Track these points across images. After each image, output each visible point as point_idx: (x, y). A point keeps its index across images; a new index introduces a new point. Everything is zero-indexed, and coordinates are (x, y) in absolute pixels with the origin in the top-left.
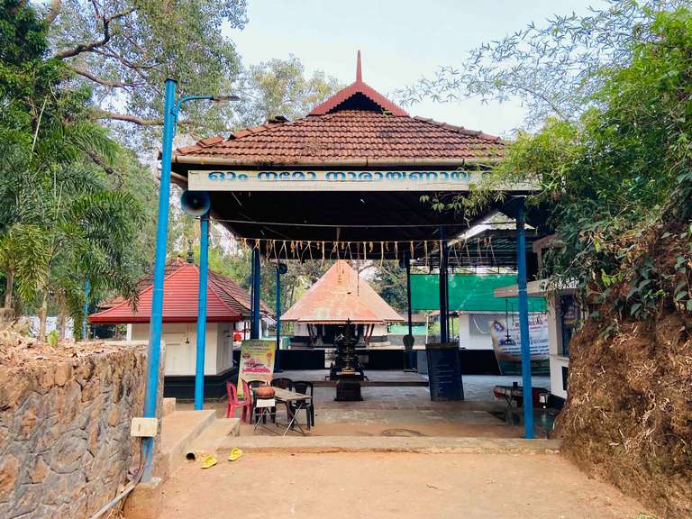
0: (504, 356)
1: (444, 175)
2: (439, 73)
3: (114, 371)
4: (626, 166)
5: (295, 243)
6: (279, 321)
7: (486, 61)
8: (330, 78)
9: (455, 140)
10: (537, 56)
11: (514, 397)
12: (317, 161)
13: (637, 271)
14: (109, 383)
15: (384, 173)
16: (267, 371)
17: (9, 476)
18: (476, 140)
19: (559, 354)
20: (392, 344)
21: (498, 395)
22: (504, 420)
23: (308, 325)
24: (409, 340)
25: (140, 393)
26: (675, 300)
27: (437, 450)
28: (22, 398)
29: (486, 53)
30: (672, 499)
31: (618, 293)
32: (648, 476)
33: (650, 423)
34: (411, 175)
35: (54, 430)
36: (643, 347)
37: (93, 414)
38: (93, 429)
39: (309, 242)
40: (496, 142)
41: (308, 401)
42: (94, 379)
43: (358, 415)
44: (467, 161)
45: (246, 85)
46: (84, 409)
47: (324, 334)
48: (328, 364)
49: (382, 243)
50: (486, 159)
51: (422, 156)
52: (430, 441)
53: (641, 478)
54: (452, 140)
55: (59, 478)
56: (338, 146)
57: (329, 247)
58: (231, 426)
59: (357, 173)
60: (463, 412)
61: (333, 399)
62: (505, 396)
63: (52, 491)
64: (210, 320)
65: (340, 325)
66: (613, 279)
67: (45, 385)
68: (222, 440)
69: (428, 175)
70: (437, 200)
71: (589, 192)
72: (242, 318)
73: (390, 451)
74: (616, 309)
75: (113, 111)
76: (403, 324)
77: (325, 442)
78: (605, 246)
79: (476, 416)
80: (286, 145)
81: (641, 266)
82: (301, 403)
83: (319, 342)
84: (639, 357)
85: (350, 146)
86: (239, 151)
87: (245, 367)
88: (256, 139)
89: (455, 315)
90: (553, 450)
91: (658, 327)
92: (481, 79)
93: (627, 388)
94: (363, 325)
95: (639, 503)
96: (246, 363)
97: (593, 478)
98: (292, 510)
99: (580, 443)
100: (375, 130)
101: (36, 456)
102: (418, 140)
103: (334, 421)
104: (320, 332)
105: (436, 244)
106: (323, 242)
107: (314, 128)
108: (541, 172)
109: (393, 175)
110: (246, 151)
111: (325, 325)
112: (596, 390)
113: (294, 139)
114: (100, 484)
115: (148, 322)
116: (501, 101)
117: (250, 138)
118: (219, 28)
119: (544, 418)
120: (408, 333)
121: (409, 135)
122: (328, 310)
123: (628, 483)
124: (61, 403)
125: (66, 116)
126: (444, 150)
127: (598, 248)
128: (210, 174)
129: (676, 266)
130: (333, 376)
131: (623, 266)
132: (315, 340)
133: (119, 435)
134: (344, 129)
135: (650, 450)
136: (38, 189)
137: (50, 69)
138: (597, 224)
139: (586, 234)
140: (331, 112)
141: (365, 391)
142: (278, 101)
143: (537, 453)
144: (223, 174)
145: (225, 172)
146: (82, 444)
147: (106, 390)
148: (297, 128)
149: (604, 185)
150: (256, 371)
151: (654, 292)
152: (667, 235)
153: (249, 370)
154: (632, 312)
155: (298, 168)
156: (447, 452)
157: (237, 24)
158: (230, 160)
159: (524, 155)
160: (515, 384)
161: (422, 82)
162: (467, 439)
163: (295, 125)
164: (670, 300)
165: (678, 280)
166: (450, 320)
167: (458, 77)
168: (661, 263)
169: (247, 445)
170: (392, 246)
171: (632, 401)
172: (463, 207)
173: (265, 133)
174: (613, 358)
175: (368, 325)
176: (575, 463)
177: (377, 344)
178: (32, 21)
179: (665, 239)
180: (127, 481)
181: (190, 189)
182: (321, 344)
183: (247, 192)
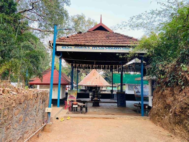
0: (137, 96)
1: (123, 49)
2: (122, 23)
3: (42, 96)
4: (169, 48)
5: (84, 65)
7: (134, 20)
8: (93, 20)
9: (126, 39)
10: (147, 19)
11: (139, 106)
12: (90, 44)
13: (170, 75)
14: (41, 99)
15: (107, 48)
16: (75, 98)
17: (21, 119)
18: (131, 39)
19: (151, 95)
20: (107, 92)
21: (135, 106)
22: (136, 112)
23: (85, 86)
24: (112, 91)
25: (47, 102)
26: (178, 82)
27: (119, 118)
28: (24, 101)
29: (134, 18)
30: (176, 130)
31: (165, 80)
32: (170, 125)
33: (171, 112)
34: (114, 48)
35: (30, 109)
36: (171, 94)
37: (37, 106)
38: (37, 110)
39: (87, 65)
40: (136, 40)
41: (86, 106)
42: (38, 98)
43: (98, 110)
44: (129, 45)
45: (70, 21)
46: (36, 105)
47: (89, 89)
48: (90, 97)
49: (106, 66)
50: (133, 45)
51: (117, 43)
52: (117, 116)
53: (168, 125)
54: (125, 39)
55: (30, 121)
56: (95, 40)
57: (92, 66)
58: (67, 111)
59: (100, 47)
60: (126, 110)
61: (92, 106)
62: (137, 106)
63: (29, 124)
64: (61, 84)
66: (164, 77)
67: (28, 99)
68: (65, 115)
69: (118, 48)
70: (120, 55)
71: (159, 54)
72: (68, 84)
73: (107, 118)
74: (165, 84)
75: (34, 28)
76: (110, 87)
77: (91, 116)
78: (162, 68)
79: (129, 111)
80: (82, 39)
81: (171, 74)
82: (84, 106)
83: (88, 91)
84: (170, 96)
85: (98, 40)
86: (70, 41)
87: (69, 97)
88: (74, 38)
89: (124, 85)
90: (148, 119)
91: (174, 89)
92: (133, 24)
93: (166, 104)
94: (100, 87)
95: (168, 132)
96: (69, 96)
97: (157, 126)
98: (84, 131)
99: (155, 117)
100: (105, 36)
101: (26, 115)
102: (116, 39)
103: (92, 111)
105: (120, 66)
106: (91, 65)
107: (89, 35)
108: (147, 49)
109: (109, 48)
110: (72, 41)
112: (159, 104)
113: (84, 38)
114: (38, 123)
115: (50, 85)
116: (138, 30)
117: (72, 37)
118: (63, 6)
119: (147, 112)
120: (112, 89)
121: (114, 37)
122: (91, 83)
123: (166, 127)
124: (31, 103)
125: (22, 29)
126: (123, 42)
127: (160, 69)
128: (62, 47)
129: (179, 74)
130: (92, 100)
131: (166, 74)
132: (87, 90)
133: (42, 112)
134: (97, 35)
135: (171, 118)
136: (18, 49)
137: (17, 16)
138: (161, 63)
139: (158, 65)
140: (93, 31)
142: (78, 26)
143: (144, 120)
144: (65, 47)
145: (66, 46)
146: (35, 113)
147: (40, 101)
148: (85, 35)
149: (163, 53)
150: (72, 98)
151: (174, 80)
152: (177, 66)
153: (70, 98)
154: (168, 85)
155: (85, 46)
156: (121, 119)
157: (68, 4)
158: (67, 43)
159: (143, 45)
160: (140, 103)
161: (118, 25)
162: (127, 116)
163: (84, 34)
164: (177, 82)
165: (179, 77)
166: (123, 86)
167: (127, 24)
168: (176, 73)
169: (71, 116)
170: (108, 66)
171: (167, 107)
172: (127, 57)
173: (76, 36)
174: (163, 96)
175: (101, 87)
176: (153, 122)
177: (103, 92)
178: (13, 3)
179: (177, 67)
180: (44, 123)
181: (57, 51)
182: (89, 92)
183: (72, 52)
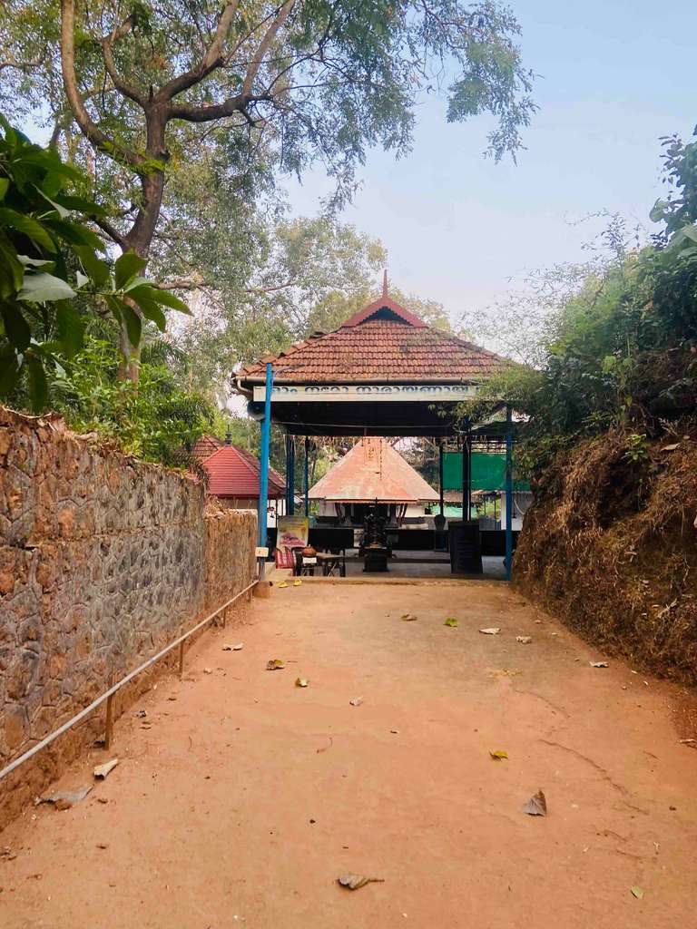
1: (447, 389)
6: (307, 499)
12: (350, 379)
15: (401, 387)
16: (301, 543)
23: (336, 504)
24: (440, 520)
44: (465, 378)
47: (352, 514)
48: (356, 545)
51: (431, 373)
56: (366, 361)
59: (380, 387)
61: (361, 570)
65: (370, 504)
69: (434, 389)
70: (441, 408)
80: (325, 362)
83: (348, 523)
85: (375, 362)
86: (289, 368)
87: (282, 540)
88: (301, 356)
94: (395, 505)
100: (397, 344)
104: (348, 512)
107: (347, 343)
109: (407, 389)
111: (354, 504)
113: (331, 356)
117: (296, 355)
120: (440, 514)
121: (425, 349)
122: (358, 488)
130: (361, 554)
132: (343, 520)
134: (372, 343)
140: (361, 323)
141: (390, 566)
144: (278, 389)
145: (281, 388)
148: (334, 343)
150: (293, 541)
153: (286, 542)
155: (335, 384)
158: (284, 378)
163: (331, 339)
173: (308, 349)
175: (402, 504)
177: (411, 525)
181: (255, 400)
182: (350, 524)
183: (297, 402)
